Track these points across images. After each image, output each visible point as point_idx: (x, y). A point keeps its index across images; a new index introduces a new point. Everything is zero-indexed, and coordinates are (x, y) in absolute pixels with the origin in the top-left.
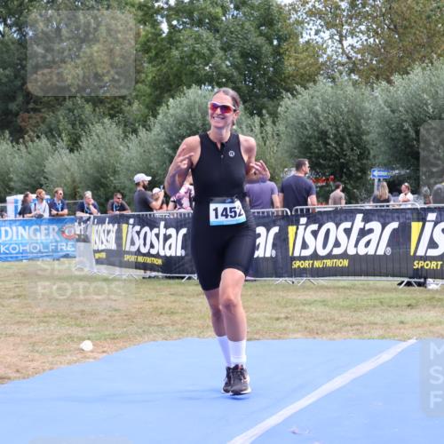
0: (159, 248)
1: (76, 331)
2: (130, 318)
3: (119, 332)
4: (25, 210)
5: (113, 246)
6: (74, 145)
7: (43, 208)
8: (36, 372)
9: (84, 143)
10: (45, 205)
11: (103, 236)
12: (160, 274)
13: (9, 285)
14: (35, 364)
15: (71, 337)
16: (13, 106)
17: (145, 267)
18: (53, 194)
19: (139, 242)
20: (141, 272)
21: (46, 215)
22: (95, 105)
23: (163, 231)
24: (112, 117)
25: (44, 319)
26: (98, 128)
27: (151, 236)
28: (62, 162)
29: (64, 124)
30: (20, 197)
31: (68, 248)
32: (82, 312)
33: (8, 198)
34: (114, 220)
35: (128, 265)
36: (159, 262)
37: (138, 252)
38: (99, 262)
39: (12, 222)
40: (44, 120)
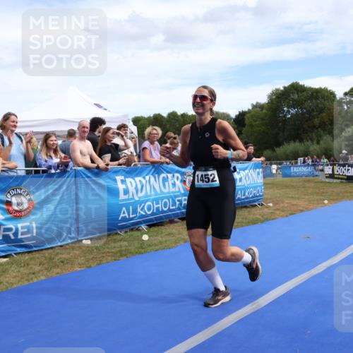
0: (346, 173)
1: (321, 197)
2: (338, 194)
3: (335, 198)
4: (304, 162)
5: (331, 172)
6: (318, 143)
7: (310, 161)
8: (311, 209)
9: (321, 142)
10: (310, 160)
11: (328, 170)
12: (344, 181)
13: (300, 184)
14: (311, 207)
15: (321, 199)
16: (300, 132)
17: (342, 179)
18: (312, 158)
19: (340, 171)
20: (340, 180)
21: (310, 163)
22: (324, 131)
23: (347, 168)
24: (329, 134)
25: (312, 194)
26: (325, 138)
27: (343, 170)
28: (314, 147)
29: (315, 137)
30: (302, 159)
31: (317, 173)
32: (323, 192)
33: (299, 159)
34: (331, 165)
35: (337, 178)
36: (345, 177)
37: (339, 174)
38: (327, 177)
39: (300, 166)
40: (308, 136)
